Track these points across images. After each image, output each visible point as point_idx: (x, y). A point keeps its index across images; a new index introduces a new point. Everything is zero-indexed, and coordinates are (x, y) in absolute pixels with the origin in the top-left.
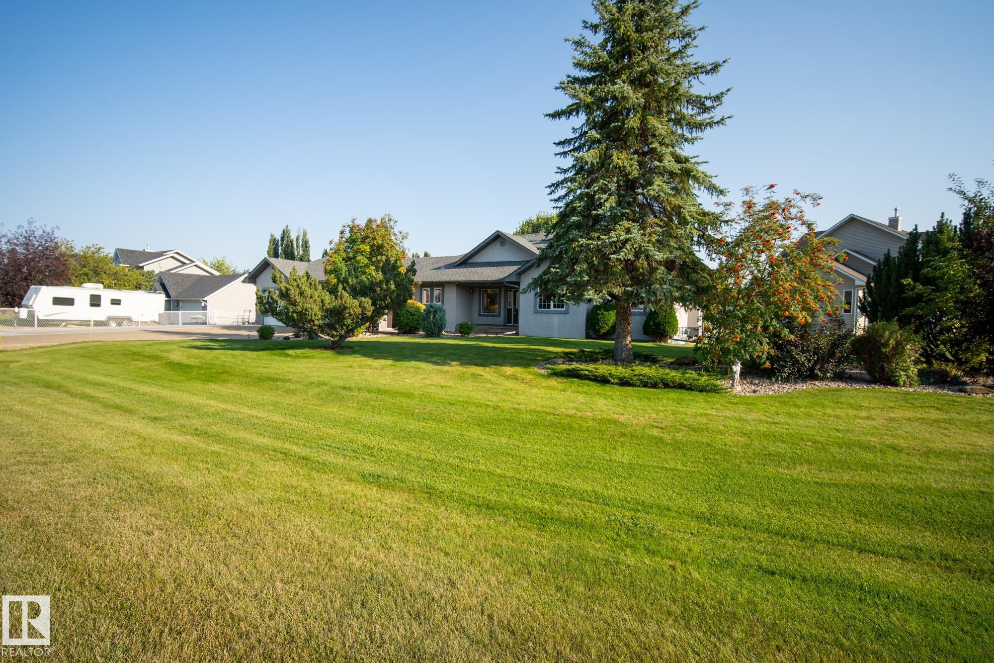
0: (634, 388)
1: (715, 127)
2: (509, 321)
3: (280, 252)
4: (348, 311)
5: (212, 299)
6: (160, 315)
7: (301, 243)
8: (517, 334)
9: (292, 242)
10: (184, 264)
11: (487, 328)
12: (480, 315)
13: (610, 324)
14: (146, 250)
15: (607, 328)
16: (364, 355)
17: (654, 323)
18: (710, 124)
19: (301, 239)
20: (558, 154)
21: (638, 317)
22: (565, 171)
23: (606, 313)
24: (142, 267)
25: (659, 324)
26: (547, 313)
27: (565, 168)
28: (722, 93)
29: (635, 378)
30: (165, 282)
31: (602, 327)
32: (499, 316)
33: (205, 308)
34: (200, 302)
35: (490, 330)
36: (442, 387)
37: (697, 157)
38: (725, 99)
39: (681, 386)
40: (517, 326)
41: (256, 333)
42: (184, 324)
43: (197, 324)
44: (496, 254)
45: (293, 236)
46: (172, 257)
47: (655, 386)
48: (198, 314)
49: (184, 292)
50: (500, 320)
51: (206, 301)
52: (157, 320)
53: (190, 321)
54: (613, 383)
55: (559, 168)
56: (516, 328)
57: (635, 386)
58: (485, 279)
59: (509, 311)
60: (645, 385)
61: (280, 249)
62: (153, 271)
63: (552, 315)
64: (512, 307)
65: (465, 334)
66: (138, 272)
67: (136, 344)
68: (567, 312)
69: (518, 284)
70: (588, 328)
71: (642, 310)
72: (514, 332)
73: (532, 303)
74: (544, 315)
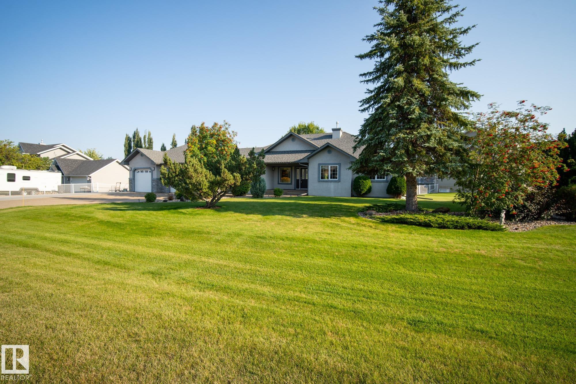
0: (448, 230)
1: (468, 67)
2: (298, 187)
3: (132, 145)
4: (227, 182)
5: (94, 176)
6: (59, 186)
7: (147, 140)
8: (307, 195)
9: (140, 139)
10: (69, 153)
11: (288, 191)
12: (279, 184)
13: (367, 188)
14: (41, 144)
15: (366, 190)
16: (236, 211)
17: (395, 187)
18: (464, 65)
19: (147, 137)
20: (363, 82)
21: (382, 183)
22: (371, 92)
23: (364, 181)
24: (39, 155)
25: (398, 188)
26: (324, 181)
27: (371, 90)
28: (473, 46)
29: (448, 223)
30: (59, 165)
31: (362, 190)
32: (291, 184)
33: (89, 181)
34: (86, 178)
36: (329, 234)
37: (462, 84)
38: (474, 49)
39: (479, 228)
40: (307, 190)
41: (144, 198)
42: (76, 192)
43: (85, 192)
44: (289, 146)
45: (142, 136)
46: (61, 148)
47: (462, 228)
48: (85, 186)
49: (73, 171)
50: (292, 187)
51: (90, 177)
52: (57, 190)
53: (79, 191)
54: (434, 227)
55: (368, 90)
56: (306, 191)
57: (449, 228)
58: (286, 161)
59: (298, 181)
60: (456, 228)
61: (132, 143)
62: (48, 158)
63: (329, 183)
64: (299, 178)
65: (277, 195)
66: (38, 158)
67: (61, 207)
68: (339, 181)
69: (307, 164)
70: (353, 190)
71: (385, 179)
72: (306, 194)
73: (316, 176)
74: (325, 183)
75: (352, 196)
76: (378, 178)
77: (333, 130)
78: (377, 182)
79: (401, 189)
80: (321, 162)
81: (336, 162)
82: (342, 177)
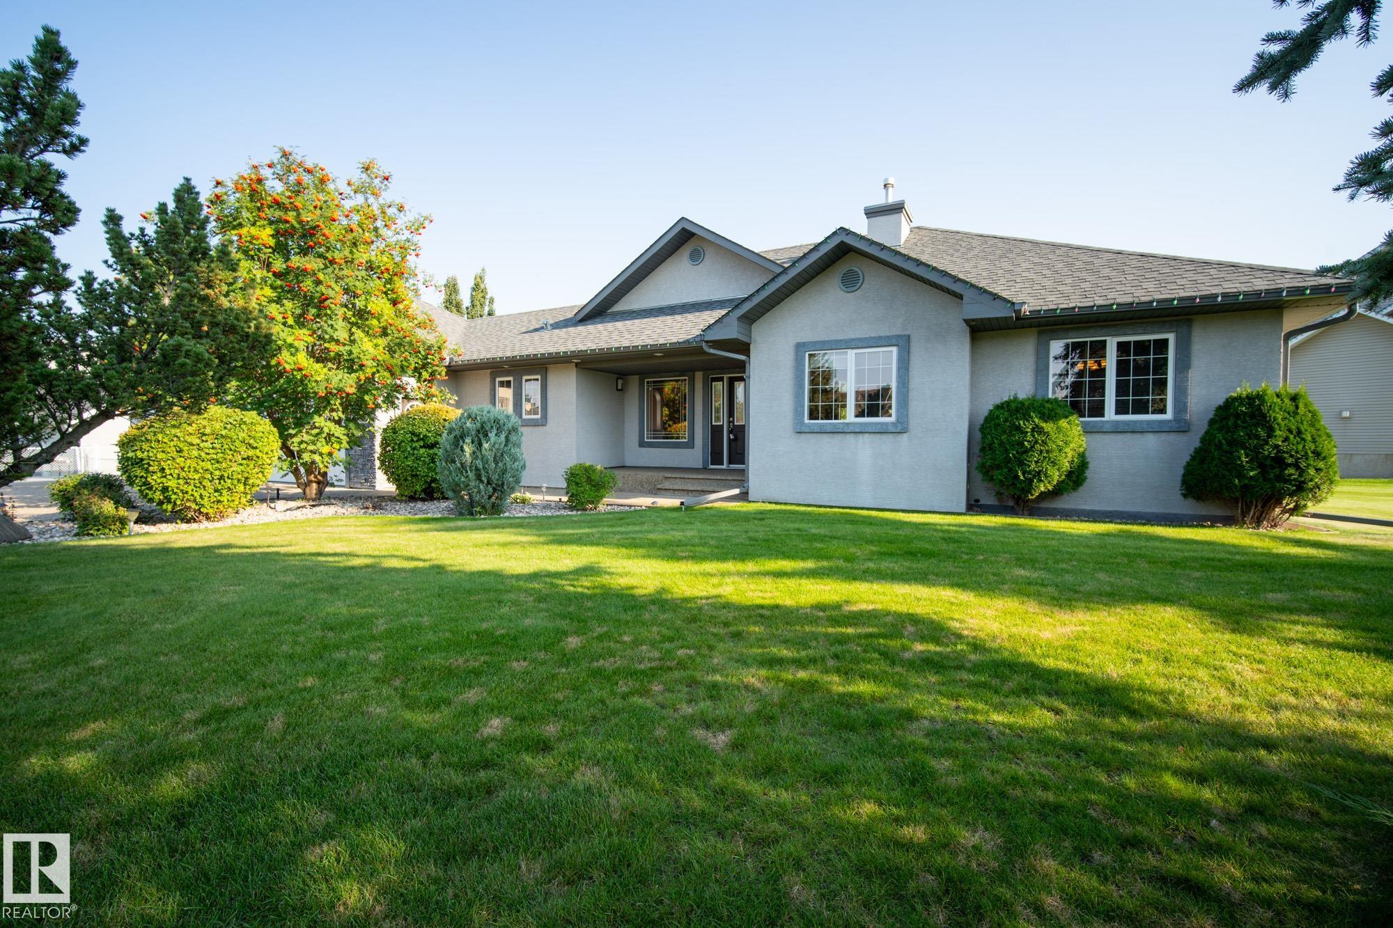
2: (716, 458)
8: (744, 497)
12: (642, 444)
13: (1066, 466)
15: (1057, 476)
17: (1254, 458)
21: (1151, 441)
23: (1048, 427)
32: (690, 445)
35: (667, 485)
40: (743, 472)
44: (681, 283)
50: (695, 456)
56: (741, 478)
59: (716, 432)
63: (850, 438)
64: (723, 421)
68: (901, 428)
69: (744, 348)
70: (978, 476)
71: (1169, 415)
72: (736, 491)
73: (786, 404)
74: (825, 438)
75: (974, 506)
76: (1121, 408)
77: (871, 213)
78: (1118, 429)
79: (1302, 472)
80: (807, 336)
81: (884, 332)
82: (915, 406)
